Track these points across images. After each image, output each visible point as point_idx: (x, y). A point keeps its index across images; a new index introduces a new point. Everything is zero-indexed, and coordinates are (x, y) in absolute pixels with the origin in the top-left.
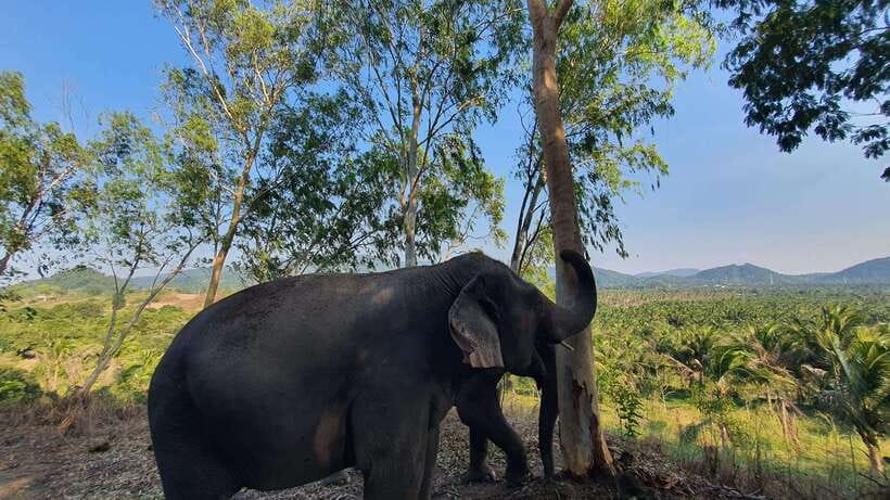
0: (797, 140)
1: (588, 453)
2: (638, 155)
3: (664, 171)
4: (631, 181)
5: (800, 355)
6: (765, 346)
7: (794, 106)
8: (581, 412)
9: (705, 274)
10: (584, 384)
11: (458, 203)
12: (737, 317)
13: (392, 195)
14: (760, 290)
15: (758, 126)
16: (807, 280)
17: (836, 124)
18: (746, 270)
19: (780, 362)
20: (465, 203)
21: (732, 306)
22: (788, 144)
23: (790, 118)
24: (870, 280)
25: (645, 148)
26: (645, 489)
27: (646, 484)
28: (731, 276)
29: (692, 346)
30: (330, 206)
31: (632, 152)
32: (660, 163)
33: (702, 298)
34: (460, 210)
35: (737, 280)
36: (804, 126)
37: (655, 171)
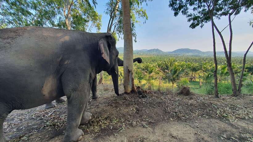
0: (178, 14)
1: (131, 87)
2: (141, 13)
3: (147, 19)
4: (138, 21)
5: (164, 68)
6: (159, 67)
7: (179, 4)
8: (130, 78)
9: (149, 51)
10: (131, 70)
11: (86, 21)
12: (154, 61)
13: (59, 13)
14: (159, 55)
15: (171, 7)
16: (167, 53)
17: (186, 10)
18: (157, 50)
19: (161, 69)
20: (88, 21)
21: (153, 59)
22: (176, 14)
23: (178, 7)
24: (177, 53)
25: (143, 11)
26: (143, 93)
27: (143, 92)
28: (154, 52)
29: (145, 67)
30: (30, 14)
31: (140, 11)
32: (146, 16)
33: (148, 56)
34: (86, 24)
35: (155, 52)
36: (180, 10)
37: (145, 18)
